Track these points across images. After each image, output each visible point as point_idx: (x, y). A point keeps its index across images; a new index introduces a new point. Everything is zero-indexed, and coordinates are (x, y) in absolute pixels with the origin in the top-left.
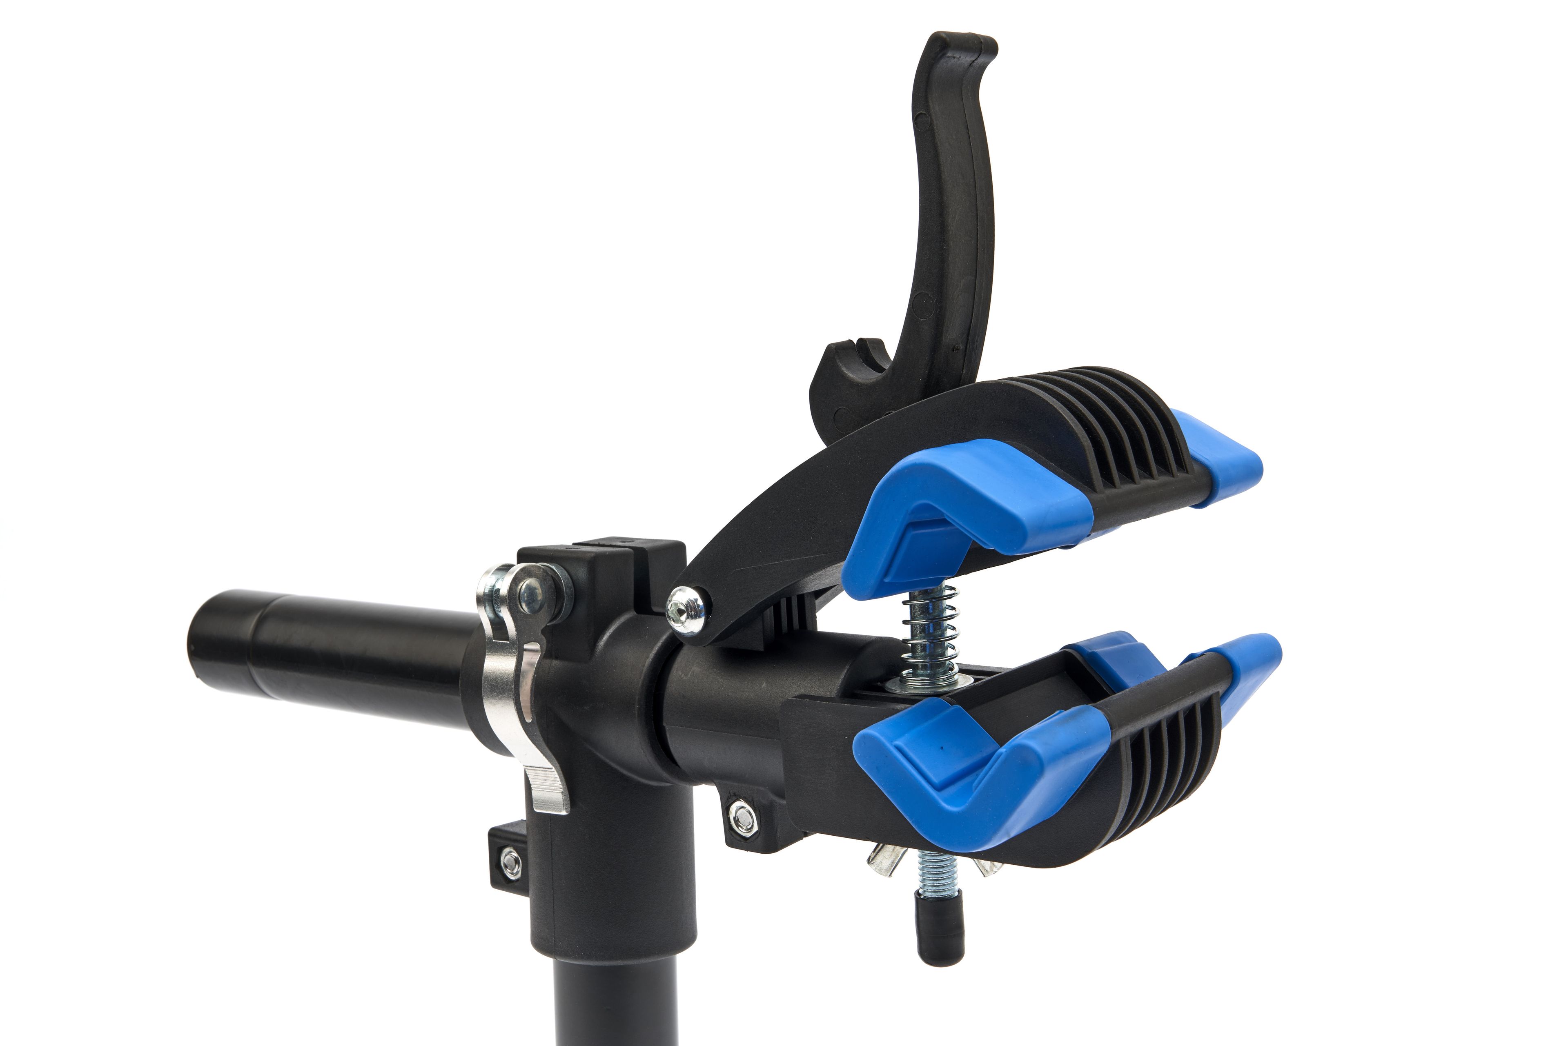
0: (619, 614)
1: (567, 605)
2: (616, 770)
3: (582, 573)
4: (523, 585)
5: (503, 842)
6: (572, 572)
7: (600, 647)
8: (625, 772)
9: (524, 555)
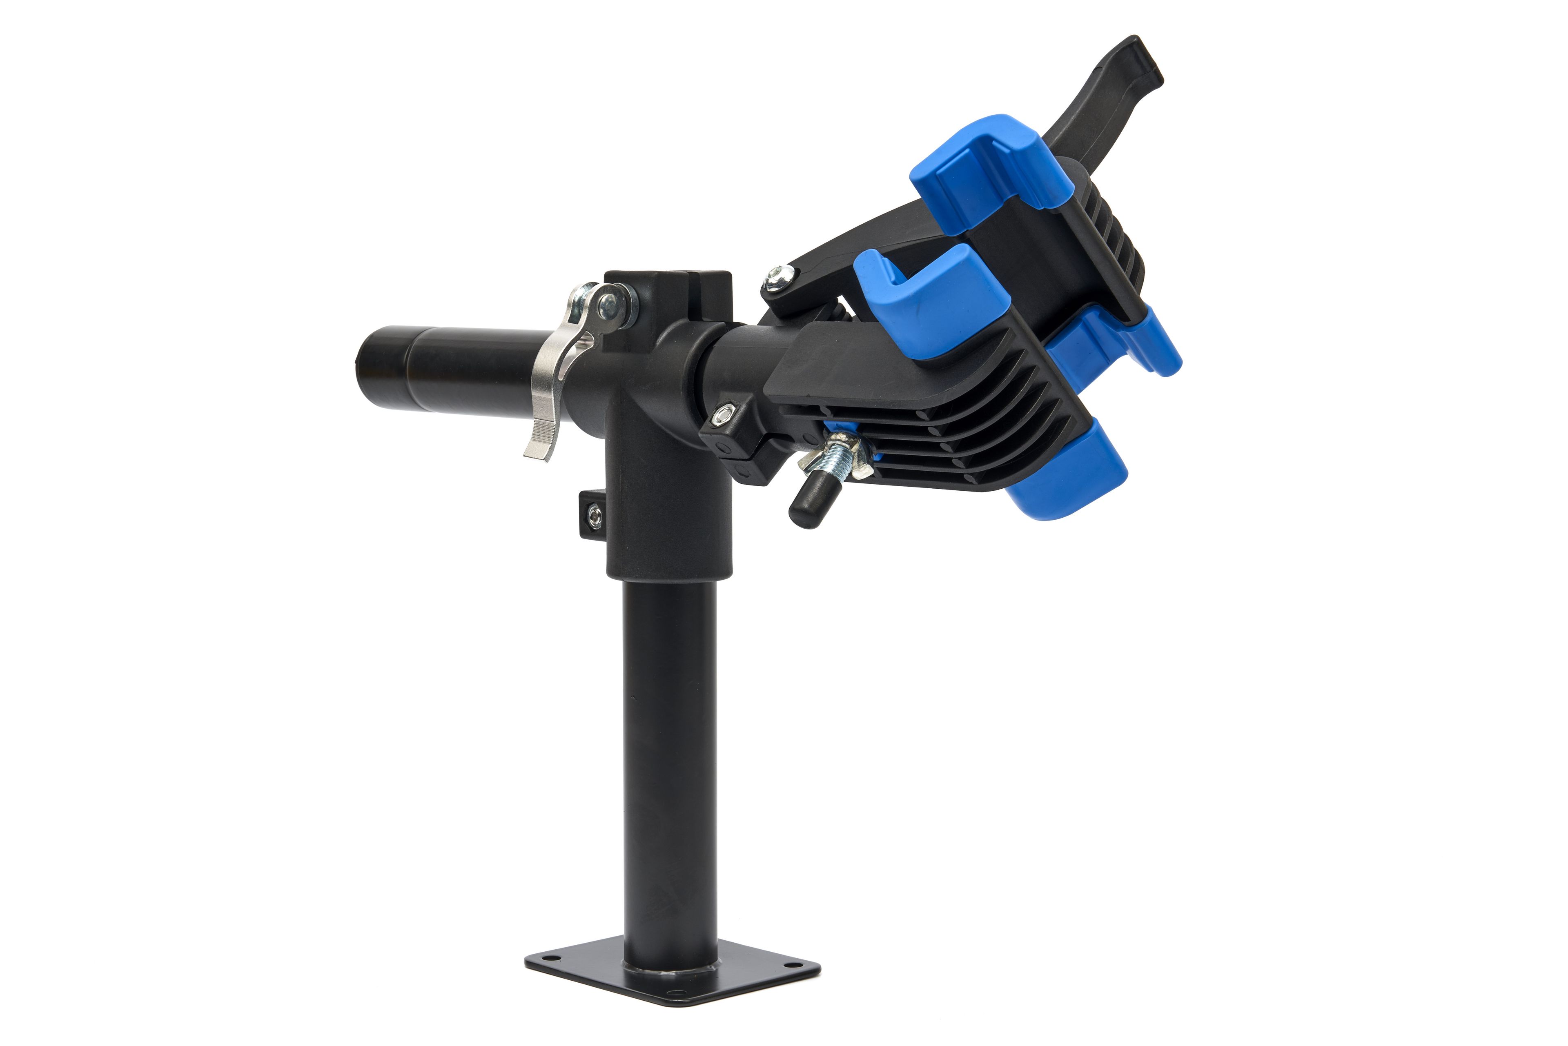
0: (675, 320)
1: (632, 318)
2: (669, 435)
3: (647, 294)
4: (604, 298)
5: (590, 500)
6: (639, 292)
7: (658, 344)
8: (676, 437)
9: (610, 277)
